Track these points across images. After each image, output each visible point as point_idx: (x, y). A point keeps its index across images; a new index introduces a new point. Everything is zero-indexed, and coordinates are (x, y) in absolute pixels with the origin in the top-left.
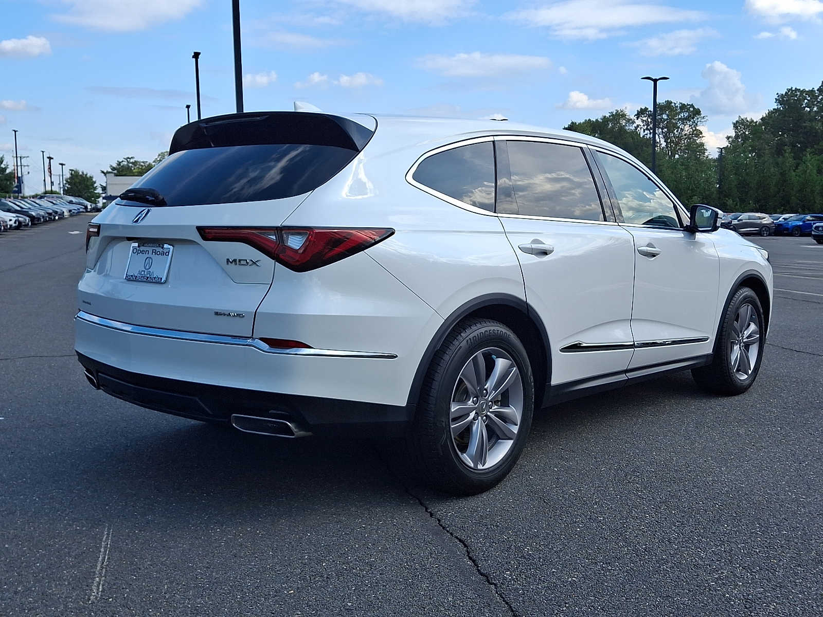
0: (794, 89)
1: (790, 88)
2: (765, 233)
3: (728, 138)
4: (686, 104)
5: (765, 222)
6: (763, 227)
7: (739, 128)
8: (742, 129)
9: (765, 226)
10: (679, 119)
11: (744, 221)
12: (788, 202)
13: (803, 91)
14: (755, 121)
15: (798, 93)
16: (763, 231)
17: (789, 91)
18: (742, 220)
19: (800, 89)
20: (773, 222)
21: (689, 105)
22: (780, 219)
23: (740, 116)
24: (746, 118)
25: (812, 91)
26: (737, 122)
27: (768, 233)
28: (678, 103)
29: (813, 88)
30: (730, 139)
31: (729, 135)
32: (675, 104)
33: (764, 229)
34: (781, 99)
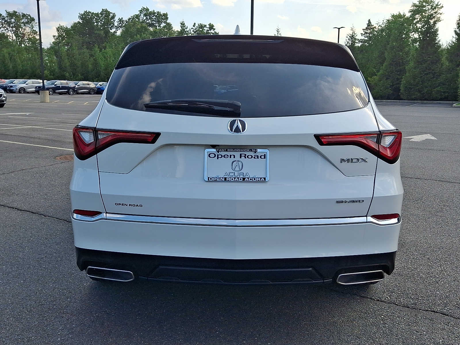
0: (88, 11)
1: (86, 11)
2: (92, 92)
3: (54, 36)
4: (26, 14)
5: (92, 87)
6: (91, 89)
7: (60, 31)
8: (61, 32)
9: (92, 89)
10: (23, 23)
11: (81, 86)
12: (99, 75)
13: (93, 13)
14: (68, 28)
15: (91, 14)
16: (91, 91)
17: (85, 13)
18: (79, 85)
19: (91, 12)
20: (96, 87)
21: (27, 15)
22: (98, 85)
23: (60, 24)
24: (63, 26)
25: (98, 14)
26: (58, 27)
27: (93, 92)
28: (21, 12)
29: (98, 12)
30: (55, 37)
31: (54, 35)
32: (19, 13)
33: (91, 90)
34: (81, 17)
